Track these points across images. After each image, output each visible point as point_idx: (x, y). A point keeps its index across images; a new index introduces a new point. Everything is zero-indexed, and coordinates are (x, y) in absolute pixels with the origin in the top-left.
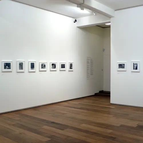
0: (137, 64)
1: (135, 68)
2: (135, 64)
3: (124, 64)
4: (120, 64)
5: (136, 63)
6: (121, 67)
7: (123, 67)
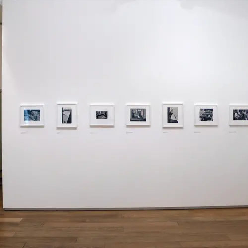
0: (71, 111)
1: (66, 119)
2: (65, 110)
3: (39, 111)
4: (28, 111)
5: (67, 109)
6: (31, 118)
7: (37, 118)
